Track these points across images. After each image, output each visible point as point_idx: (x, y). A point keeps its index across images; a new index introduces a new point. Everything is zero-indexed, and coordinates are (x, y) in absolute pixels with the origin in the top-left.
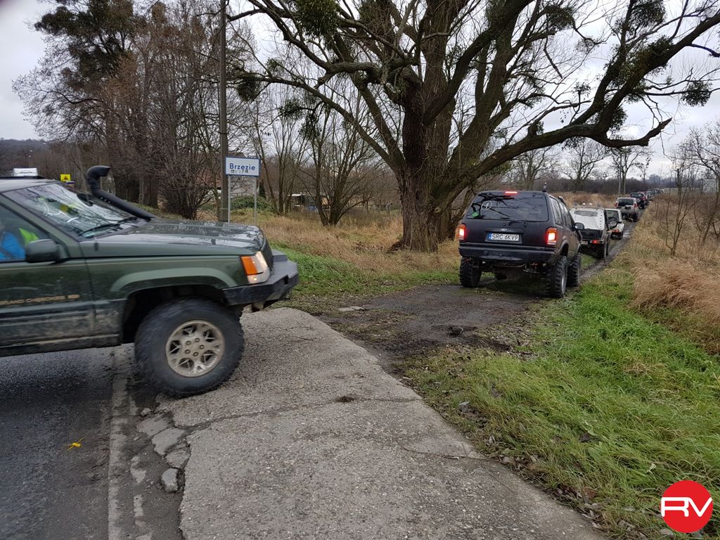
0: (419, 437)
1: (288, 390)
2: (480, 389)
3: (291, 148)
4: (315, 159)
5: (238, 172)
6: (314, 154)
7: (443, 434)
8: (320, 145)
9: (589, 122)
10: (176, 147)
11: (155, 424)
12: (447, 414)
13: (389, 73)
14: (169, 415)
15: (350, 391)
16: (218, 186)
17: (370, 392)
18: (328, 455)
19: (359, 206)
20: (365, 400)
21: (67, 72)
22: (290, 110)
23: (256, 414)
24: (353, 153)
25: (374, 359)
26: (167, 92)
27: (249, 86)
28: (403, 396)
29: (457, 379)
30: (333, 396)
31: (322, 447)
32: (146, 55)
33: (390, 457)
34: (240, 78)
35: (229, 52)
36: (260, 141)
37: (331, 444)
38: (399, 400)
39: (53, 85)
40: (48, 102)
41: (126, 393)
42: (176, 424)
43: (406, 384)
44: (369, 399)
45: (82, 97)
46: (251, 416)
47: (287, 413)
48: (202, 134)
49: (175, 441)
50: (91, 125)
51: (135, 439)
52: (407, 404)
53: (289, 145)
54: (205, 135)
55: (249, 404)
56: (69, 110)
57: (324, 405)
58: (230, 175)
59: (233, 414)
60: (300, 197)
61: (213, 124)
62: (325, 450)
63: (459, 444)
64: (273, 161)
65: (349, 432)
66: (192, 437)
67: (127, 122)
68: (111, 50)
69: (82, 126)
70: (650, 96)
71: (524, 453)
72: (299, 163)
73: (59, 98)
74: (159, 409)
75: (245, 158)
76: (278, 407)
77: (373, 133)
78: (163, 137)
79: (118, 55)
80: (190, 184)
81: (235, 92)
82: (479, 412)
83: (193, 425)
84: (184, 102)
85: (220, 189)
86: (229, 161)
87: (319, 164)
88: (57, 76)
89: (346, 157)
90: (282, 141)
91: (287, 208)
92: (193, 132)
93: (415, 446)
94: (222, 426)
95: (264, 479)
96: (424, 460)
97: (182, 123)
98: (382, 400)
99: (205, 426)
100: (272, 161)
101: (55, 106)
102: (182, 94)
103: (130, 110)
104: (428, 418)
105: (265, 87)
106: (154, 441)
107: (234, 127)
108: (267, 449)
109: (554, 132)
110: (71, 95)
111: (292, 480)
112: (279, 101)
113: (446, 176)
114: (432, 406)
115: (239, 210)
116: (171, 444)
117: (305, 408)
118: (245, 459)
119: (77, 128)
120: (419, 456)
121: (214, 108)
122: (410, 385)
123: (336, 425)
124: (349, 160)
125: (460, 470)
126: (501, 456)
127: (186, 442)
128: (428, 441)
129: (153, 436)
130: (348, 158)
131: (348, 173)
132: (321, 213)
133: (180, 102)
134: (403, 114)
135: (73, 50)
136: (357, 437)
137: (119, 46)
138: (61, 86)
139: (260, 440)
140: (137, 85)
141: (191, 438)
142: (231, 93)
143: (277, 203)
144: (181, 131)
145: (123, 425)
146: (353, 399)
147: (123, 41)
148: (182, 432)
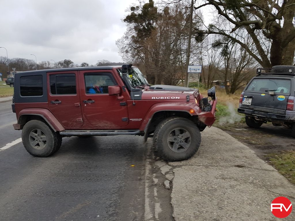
0: (276, 186)
1: (213, 158)
3: (215, 61)
4: (225, 65)
6: (225, 63)
7: (288, 187)
8: (228, 59)
10: (169, 63)
12: (291, 179)
13: (266, 24)
15: (242, 163)
17: (251, 165)
18: (231, 187)
20: (249, 168)
21: (133, 37)
23: (200, 166)
24: (244, 62)
25: (253, 152)
27: (200, 36)
28: (268, 169)
30: (233, 164)
31: (229, 183)
32: (161, 28)
33: (261, 193)
37: (233, 183)
38: (266, 170)
39: (129, 42)
40: (127, 48)
42: (169, 164)
43: (269, 164)
44: (251, 168)
45: (138, 46)
46: (198, 166)
47: (213, 168)
49: (169, 171)
50: (140, 56)
51: (154, 167)
52: (270, 172)
56: (133, 51)
57: (230, 167)
58: (189, 73)
60: (217, 82)
61: (184, 54)
62: (231, 185)
64: (206, 68)
65: (241, 179)
66: (175, 170)
67: (153, 54)
68: (149, 27)
69: (137, 56)
73: (130, 47)
76: (209, 164)
77: (255, 52)
78: (165, 59)
79: (151, 29)
80: (173, 78)
83: (175, 165)
84: (174, 45)
86: (189, 67)
87: (227, 67)
88: (130, 39)
89: (240, 64)
90: (211, 58)
92: (176, 57)
93: (274, 190)
94: (186, 167)
95: (204, 191)
97: (172, 54)
98: (257, 169)
99: (180, 166)
101: (129, 50)
102: (173, 42)
103: (154, 50)
104: (281, 179)
105: (207, 36)
106: (161, 169)
107: (192, 54)
110: (134, 45)
111: (216, 194)
114: (283, 175)
116: (167, 171)
117: (221, 167)
118: (196, 182)
119: (135, 58)
120: (276, 194)
121: (185, 47)
122: (272, 165)
123: (235, 176)
124: (242, 65)
127: (172, 171)
128: (281, 189)
129: (161, 167)
130: (241, 64)
131: (241, 71)
132: (226, 89)
133: (172, 45)
135: (136, 28)
136: (245, 182)
137: (151, 26)
138: (131, 42)
140: (157, 40)
143: (207, 85)
144: (172, 57)
146: (243, 167)
147: (153, 23)
148: (171, 167)
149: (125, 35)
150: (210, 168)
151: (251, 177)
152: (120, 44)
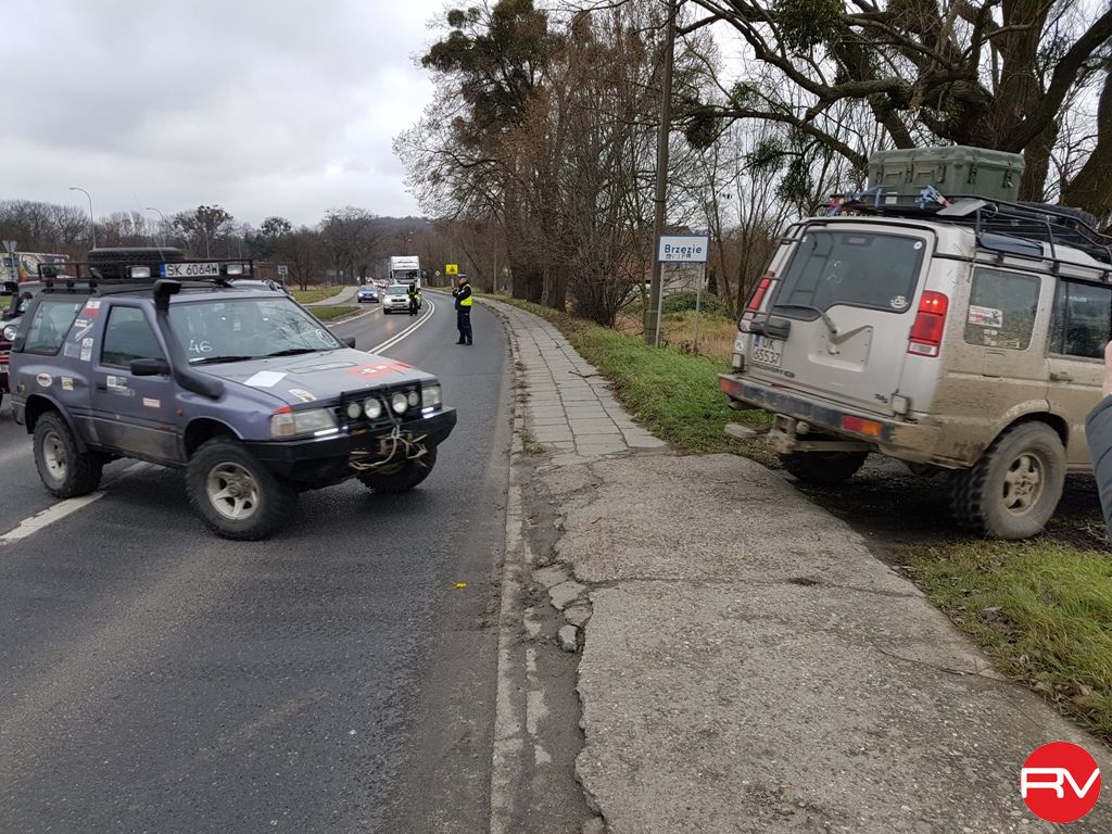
0: (907, 640)
1: (720, 558)
2: (1021, 590)
5: (676, 257)
7: (947, 643)
10: (594, 223)
11: (553, 575)
14: (569, 567)
15: (812, 572)
16: (647, 277)
17: (843, 578)
20: (834, 586)
21: (458, 123)
22: (765, 158)
23: (675, 581)
26: (587, 145)
27: (704, 126)
28: (895, 589)
30: (785, 575)
31: (762, 631)
32: (561, 92)
33: (858, 660)
34: (692, 116)
35: (678, 74)
36: (716, 206)
38: (887, 593)
39: (442, 143)
40: (435, 165)
41: (520, 537)
42: (578, 578)
43: (903, 574)
44: (840, 586)
45: (476, 157)
46: (668, 581)
47: (717, 586)
48: (631, 203)
49: (576, 597)
50: (487, 196)
51: (530, 589)
52: (898, 599)
53: (760, 211)
55: (667, 568)
56: (460, 175)
57: (770, 585)
58: (665, 261)
59: (646, 576)
61: (648, 187)
62: (765, 636)
63: (969, 658)
64: (734, 236)
65: (802, 621)
66: (595, 594)
67: (532, 190)
68: (516, 87)
69: (475, 198)
72: (775, 238)
73: (448, 161)
74: (558, 558)
75: (691, 235)
76: (705, 577)
78: (578, 209)
79: (525, 94)
80: (609, 277)
81: (683, 136)
82: (1012, 623)
83: (597, 581)
84: (609, 157)
85: (648, 282)
86: (664, 240)
88: (447, 130)
90: (749, 205)
93: (900, 652)
94: (632, 587)
96: (908, 669)
97: (604, 188)
98: (860, 590)
99: (611, 584)
100: (732, 237)
101: (443, 172)
102: (607, 145)
103: (537, 173)
104: (929, 620)
105: (728, 125)
106: (551, 593)
107: (678, 189)
108: (686, 621)
110: (464, 155)
111: (716, 661)
114: (938, 607)
115: (676, 314)
116: (571, 599)
117: (743, 584)
118: (658, 628)
119: (469, 202)
121: (650, 163)
122: (911, 577)
123: (784, 610)
126: (1034, 681)
127: (588, 599)
128: (923, 648)
129: (550, 588)
133: (603, 157)
135: (468, 91)
136: (814, 628)
137: (527, 82)
138: (451, 142)
139: (680, 611)
140: (547, 137)
141: (594, 596)
142: (676, 138)
144: (602, 200)
145: (517, 572)
146: (815, 583)
147: (532, 73)
148: (584, 587)
149: (426, 118)
150: (707, 587)
151: (834, 615)
152: (408, 149)
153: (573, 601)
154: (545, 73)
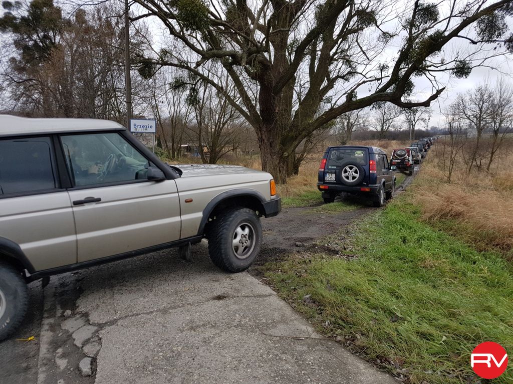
0: (274, 324)
1: (176, 292)
2: (318, 285)
3: (180, 112)
4: (197, 120)
5: (140, 130)
6: (197, 116)
7: (292, 321)
8: (201, 109)
9: (388, 91)
10: (94, 113)
11: (75, 322)
12: (295, 305)
13: (247, 58)
14: (86, 315)
15: (223, 291)
17: (238, 291)
18: (206, 342)
19: (231, 153)
20: (235, 297)
21: (13, 60)
22: (178, 85)
23: (152, 312)
24: (225, 115)
26: (87, 74)
27: (148, 68)
28: (263, 293)
29: (302, 278)
30: (210, 296)
31: (202, 335)
32: (71, 47)
33: (253, 341)
34: (141, 63)
35: (132, 44)
36: (157, 107)
37: (210, 332)
38: (260, 296)
39: (3, 70)
41: (53, 299)
42: (91, 323)
43: (265, 283)
44: (237, 297)
45: (25, 77)
46: (148, 314)
47: (176, 310)
49: (90, 336)
50: (32, 98)
51: (60, 335)
52: (265, 298)
53: (178, 110)
54: (115, 104)
55: (147, 305)
57: (204, 303)
58: (134, 132)
59: (134, 313)
60: (187, 147)
61: (122, 96)
62: (205, 338)
63: (304, 328)
65: (222, 323)
66: (103, 332)
67: (58, 95)
68: (45, 43)
70: (430, 72)
71: (351, 332)
72: (186, 123)
73: (7, 79)
74: (78, 310)
75: (146, 119)
76: (169, 306)
77: (239, 101)
79: (51, 47)
81: (137, 73)
82: (318, 302)
83: (104, 322)
84: (100, 81)
86: (133, 122)
87: (200, 123)
88: (6, 63)
89: (220, 118)
90: (173, 107)
91: (178, 155)
92: (107, 102)
93: (271, 332)
94: (125, 322)
95: (157, 363)
96: (278, 342)
97: (99, 95)
98: (248, 297)
99: (113, 322)
100: (166, 122)
102: (98, 75)
103: (60, 87)
104: (281, 308)
105: (159, 69)
106: (74, 336)
107: (137, 98)
108: (160, 339)
109: (364, 98)
110: (17, 77)
111: (179, 363)
112: (170, 79)
113: (291, 130)
114: (284, 299)
116: (87, 338)
117: (189, 306)
118: (143, 348)
119: (21, 101)
120: (275, 339)
121: (122, 84)
122: (268, 283)
123: (213, 318)
124: (222, 120)
125: (305, 348)
126: (335, 335)
127: (98, 336)
128: (281, 326)
129: (73, 332)
131: (221, 129)
132: (203, 158)
133: (97, 81)
134: (259, 87)
135: (17, 44)
136: (229, 326)
137: (52, 41)
138: (9, 70)
139: (155, 333)
140: (65, 69)
142: (134, 73)
143: (171, 152)
144: (98, 101)
145: (51, 324)
146: (226, 297)
147: (54, 37)
148: (96, 328)
150: (170, 313)
153: (89, 339)
154: (62, 37)
